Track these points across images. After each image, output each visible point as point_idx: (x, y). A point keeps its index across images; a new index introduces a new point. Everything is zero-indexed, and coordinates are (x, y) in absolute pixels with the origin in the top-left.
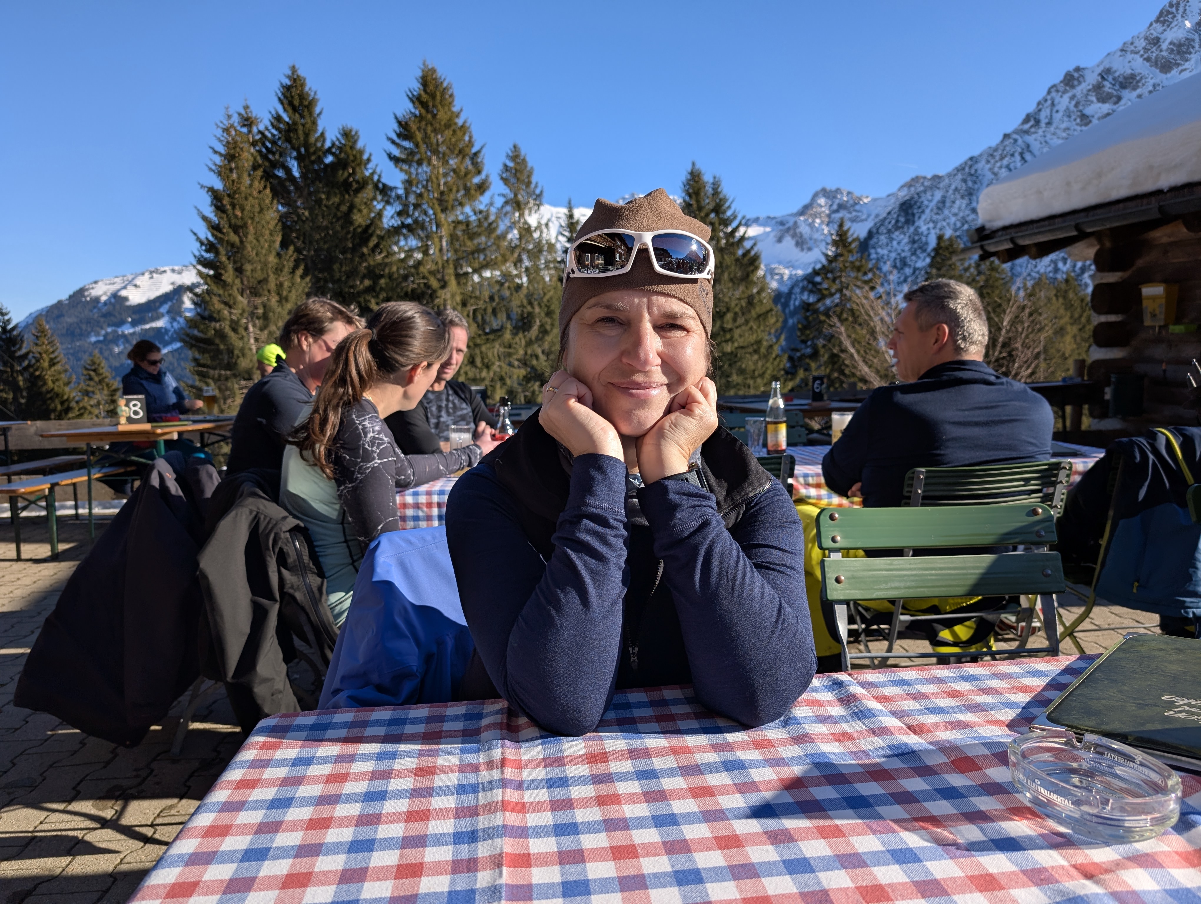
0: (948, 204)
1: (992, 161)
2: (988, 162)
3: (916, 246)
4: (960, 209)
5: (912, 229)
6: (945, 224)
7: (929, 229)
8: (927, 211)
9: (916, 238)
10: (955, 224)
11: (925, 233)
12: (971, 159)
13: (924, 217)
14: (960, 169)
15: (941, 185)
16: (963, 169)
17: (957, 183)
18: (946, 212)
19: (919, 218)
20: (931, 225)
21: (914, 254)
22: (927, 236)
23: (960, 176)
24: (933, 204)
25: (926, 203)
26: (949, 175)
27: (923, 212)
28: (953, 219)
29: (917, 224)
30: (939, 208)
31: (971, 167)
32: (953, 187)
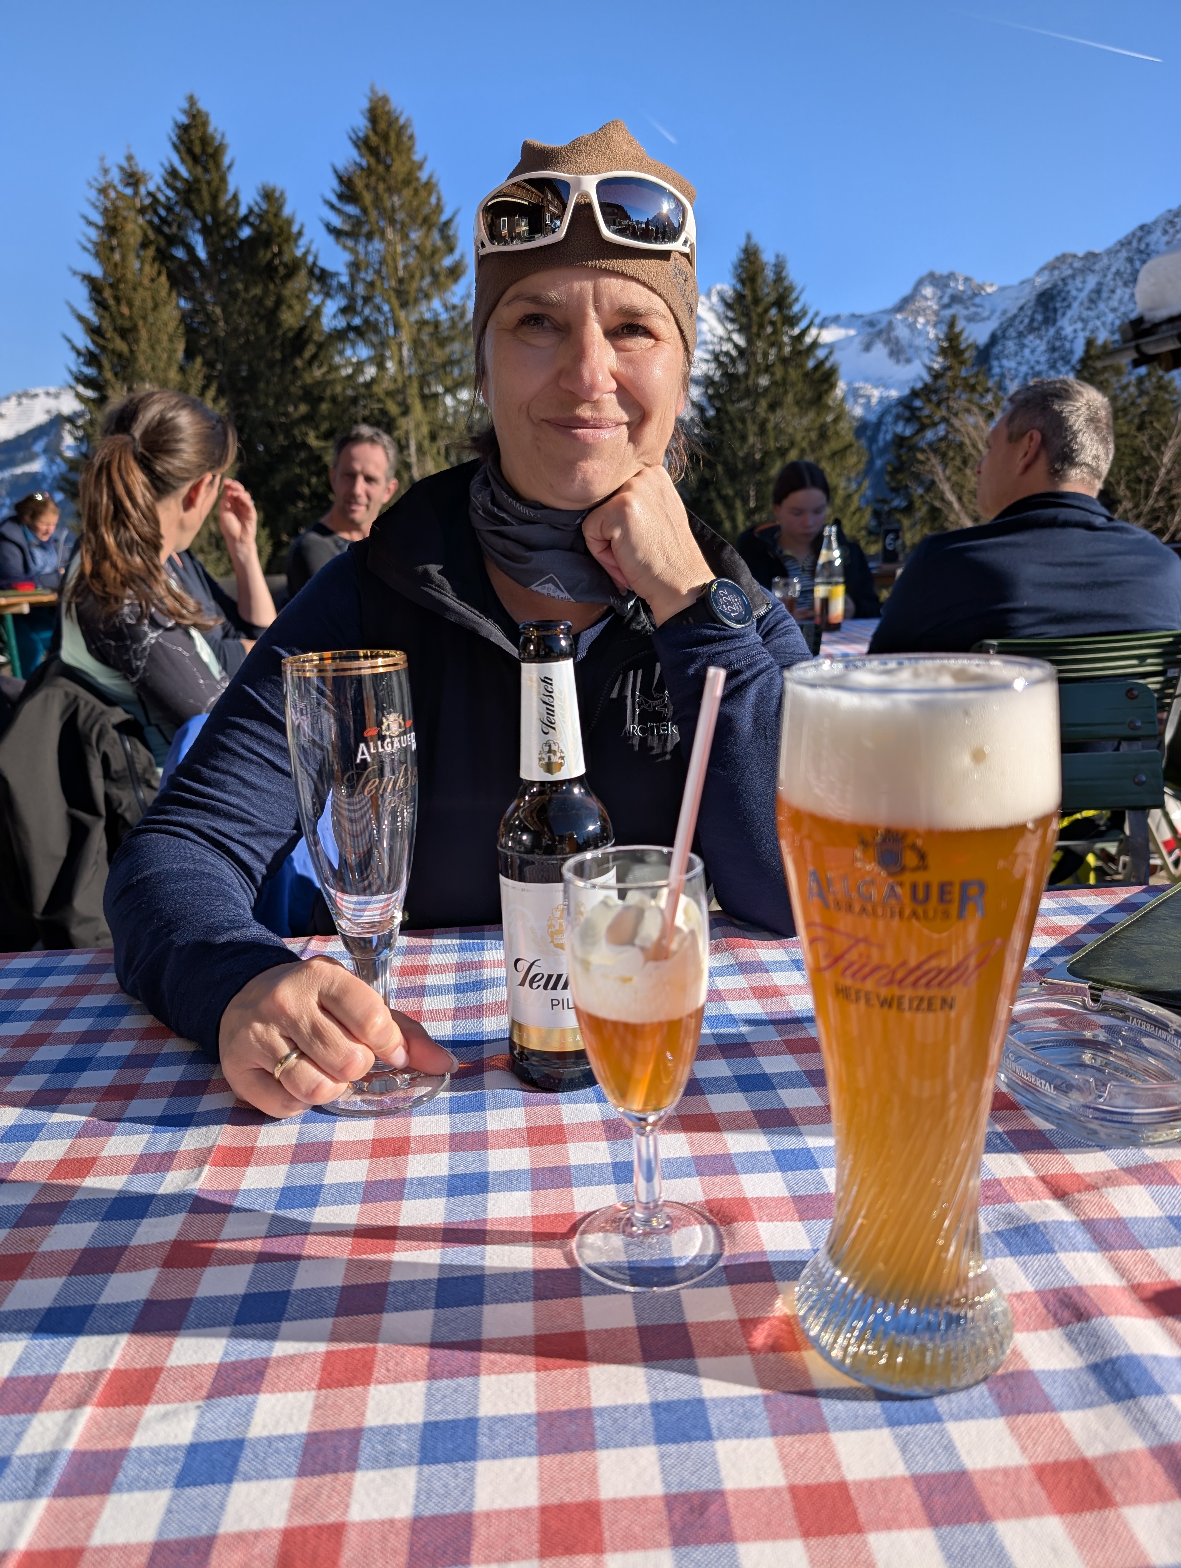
0: (1105, 295)
1: (1171, 231)
2: (1165, 232)
3: (1056, 355)
4: (1121, 301)
5: (1052, 331)
6: (1098, 323)
7: (1075, 331)
8: (1075, 305)
9: (1058, 344)
10: (1113, 324)
11: (1070, 337)
12: (1142, 228)
13: (1069, 313)
14: (1125, 243)
15: (1097, 267)
16: (1130, 243)
17: (1119, 263)
18: (1102, 306)
19: (1064, 314)
20: (1079, 325)
21: (1053, 366)
22: (1072, 342)
23: (1124, 254)
24: (1083, 295)
25: (1074, 293)
26: (1110, 252)
27: (1069, 306)
28: (1110, 317)
29: (1059, 324)
30: (1092, 301)
31: (1140, 240)
32: (1113, 269)
